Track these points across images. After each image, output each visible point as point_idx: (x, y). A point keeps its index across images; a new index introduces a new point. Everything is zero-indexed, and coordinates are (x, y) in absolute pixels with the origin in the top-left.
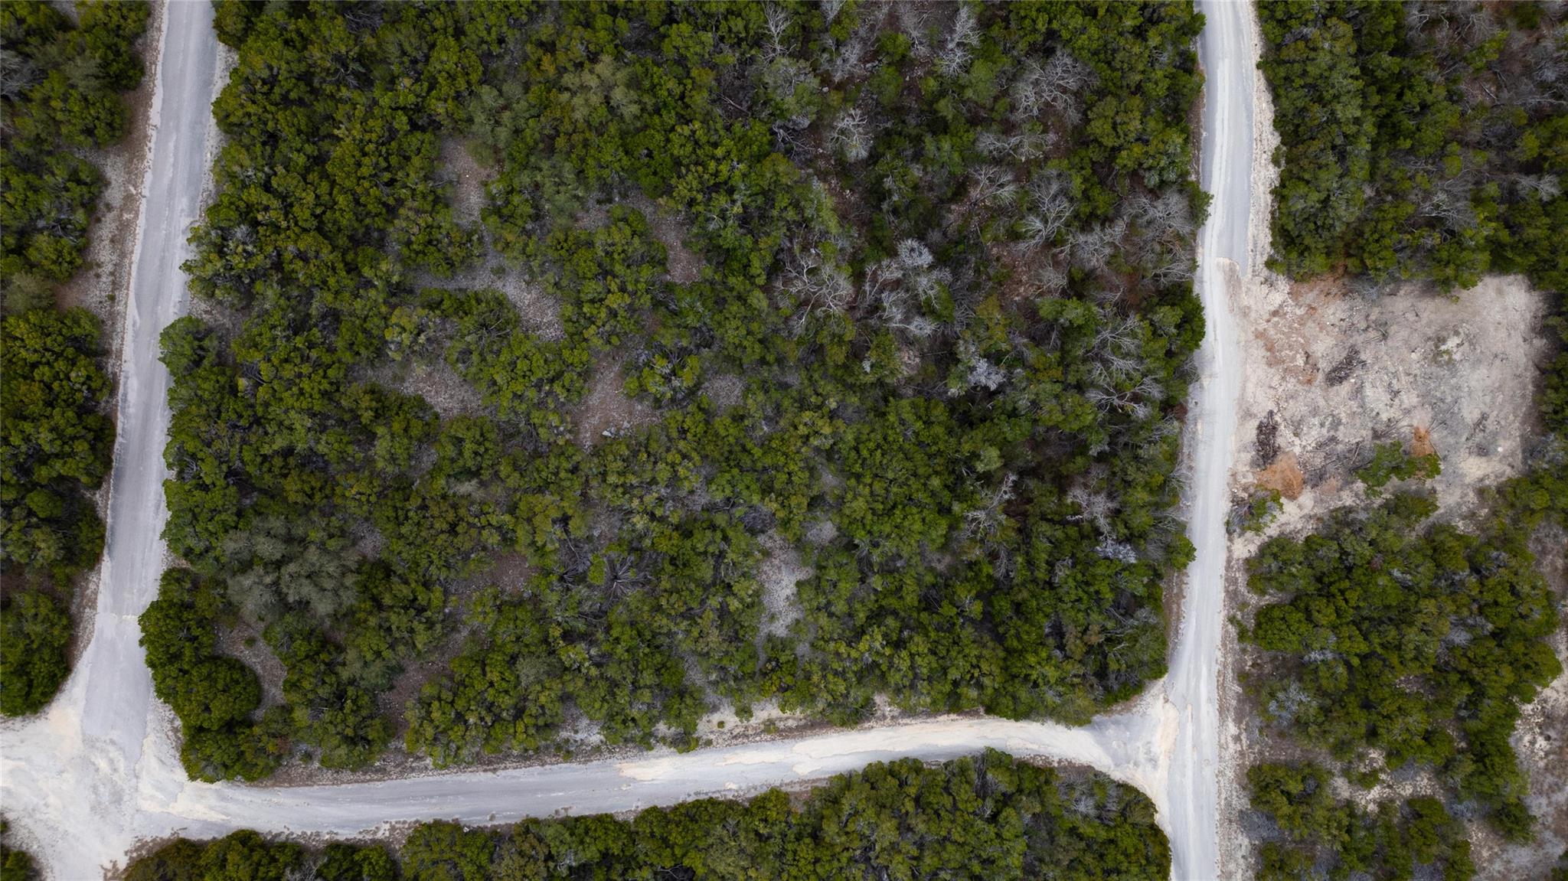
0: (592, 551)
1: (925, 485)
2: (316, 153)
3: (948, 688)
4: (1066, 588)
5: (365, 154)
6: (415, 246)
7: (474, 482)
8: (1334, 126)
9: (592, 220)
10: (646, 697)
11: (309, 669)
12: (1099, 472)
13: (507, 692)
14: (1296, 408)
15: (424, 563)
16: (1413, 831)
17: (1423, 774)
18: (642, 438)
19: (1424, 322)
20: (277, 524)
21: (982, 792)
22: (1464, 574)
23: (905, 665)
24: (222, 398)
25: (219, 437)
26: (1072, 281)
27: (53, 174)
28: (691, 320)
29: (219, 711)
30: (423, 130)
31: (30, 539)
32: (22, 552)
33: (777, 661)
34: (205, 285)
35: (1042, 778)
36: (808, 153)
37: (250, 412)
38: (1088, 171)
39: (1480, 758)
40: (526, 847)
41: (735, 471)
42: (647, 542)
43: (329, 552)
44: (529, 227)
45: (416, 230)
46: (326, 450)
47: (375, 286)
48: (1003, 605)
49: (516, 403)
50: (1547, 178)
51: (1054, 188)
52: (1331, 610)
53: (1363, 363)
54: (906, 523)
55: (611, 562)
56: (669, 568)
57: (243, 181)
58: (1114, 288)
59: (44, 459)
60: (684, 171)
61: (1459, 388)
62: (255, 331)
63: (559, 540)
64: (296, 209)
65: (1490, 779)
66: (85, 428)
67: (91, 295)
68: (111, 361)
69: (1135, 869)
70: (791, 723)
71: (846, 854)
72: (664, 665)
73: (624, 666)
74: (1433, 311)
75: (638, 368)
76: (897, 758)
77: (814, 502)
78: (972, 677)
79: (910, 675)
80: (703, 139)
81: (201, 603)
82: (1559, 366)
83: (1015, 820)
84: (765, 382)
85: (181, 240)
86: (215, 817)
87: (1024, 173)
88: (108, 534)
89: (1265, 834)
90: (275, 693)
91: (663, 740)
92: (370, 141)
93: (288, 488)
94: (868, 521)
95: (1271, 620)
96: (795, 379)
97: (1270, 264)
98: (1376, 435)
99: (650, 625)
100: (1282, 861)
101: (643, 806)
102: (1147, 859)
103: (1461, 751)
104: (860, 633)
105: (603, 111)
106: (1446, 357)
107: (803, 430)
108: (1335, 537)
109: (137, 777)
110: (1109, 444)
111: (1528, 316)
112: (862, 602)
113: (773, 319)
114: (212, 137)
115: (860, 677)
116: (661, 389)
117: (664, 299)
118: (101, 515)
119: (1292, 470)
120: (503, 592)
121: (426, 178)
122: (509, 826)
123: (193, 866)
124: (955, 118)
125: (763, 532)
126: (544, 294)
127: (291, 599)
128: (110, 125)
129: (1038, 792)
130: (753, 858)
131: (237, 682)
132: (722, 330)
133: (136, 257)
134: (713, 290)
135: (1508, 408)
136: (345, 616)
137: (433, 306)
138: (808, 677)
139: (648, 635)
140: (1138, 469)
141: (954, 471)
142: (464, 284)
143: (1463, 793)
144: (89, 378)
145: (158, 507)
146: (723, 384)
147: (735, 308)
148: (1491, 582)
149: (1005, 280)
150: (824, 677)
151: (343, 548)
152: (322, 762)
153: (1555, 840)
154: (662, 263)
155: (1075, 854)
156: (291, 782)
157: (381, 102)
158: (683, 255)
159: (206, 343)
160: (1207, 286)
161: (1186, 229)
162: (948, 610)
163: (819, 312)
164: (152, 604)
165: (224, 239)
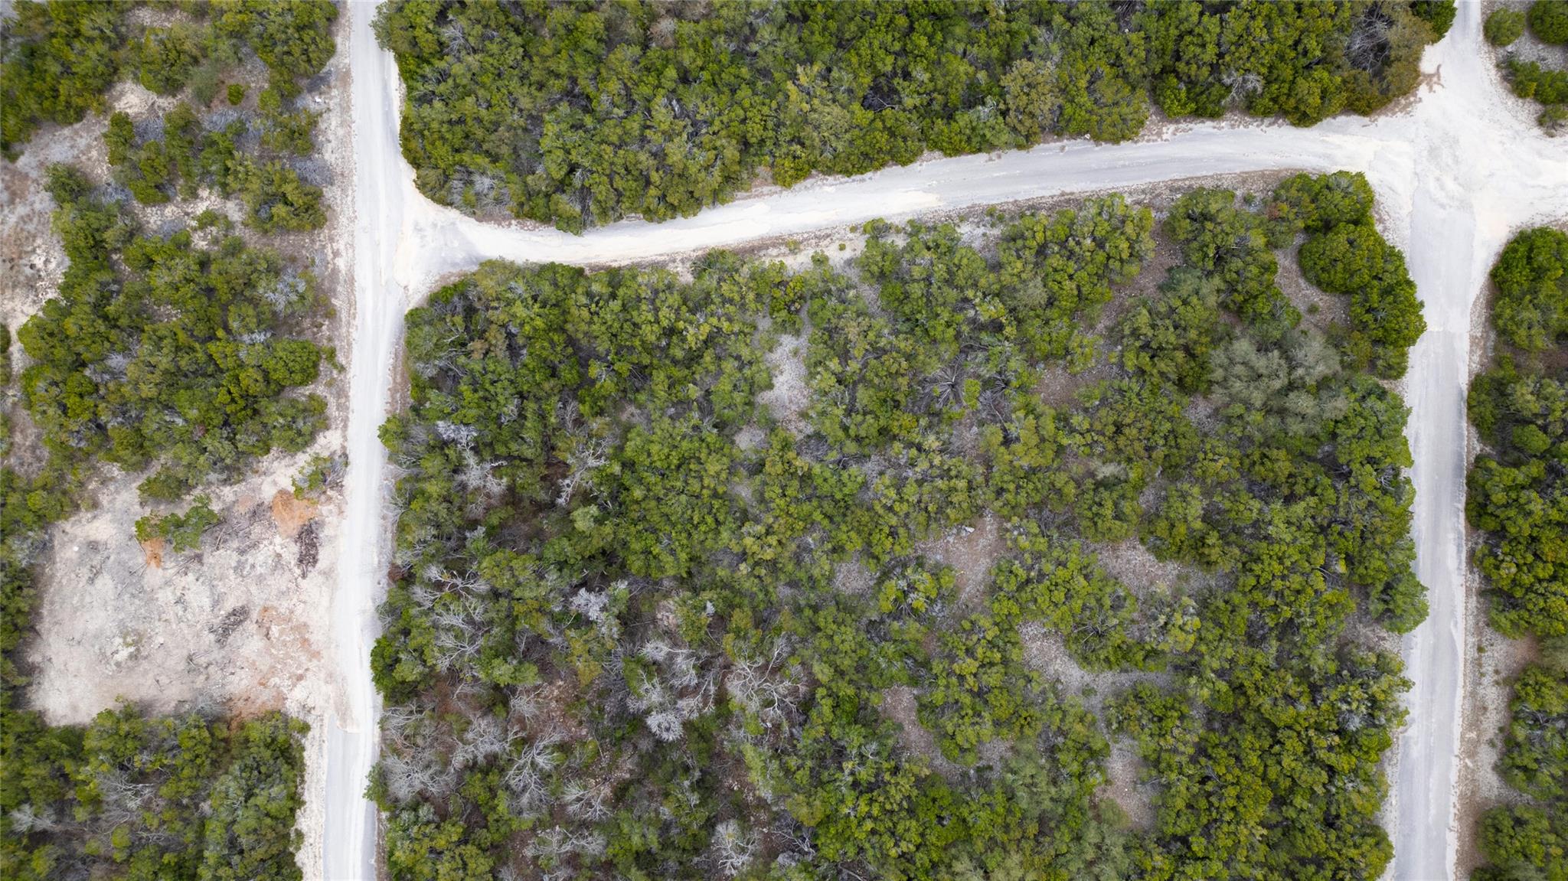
0: (978, 411)
1: (649, 490)
2: (1284, 808)
3: (621, 292)
4: (507, 393)
5: (1233, 809)
6: (1176, 714)
7: (1100, 476)
8: (241, 874)
9: (996, 749)
10: (917, 272)
11: (1253, 286)
12: (476, 510)
13: (1055, 270)
14: (279, 582)
15: (1145, 394)
16: (164, 172)
17: (155, 227)
18: (934, 526)
19: (151, 675)
20: (1296, 427)
21: (585, 193)
22: (113, 424)
23: (664, 312)
24: (1360, 552)
25: (1360, 512)
26: (505, 703)
27: (1552, 776)
28: (890, 648)
29: (1338, 242)
30: (1175, 837)
31: (1543, 403)
32: (1550, 390)
33: (789, 311)
34: (1385, 666)
35: (526, 208)
36: (779, 828)
37: (1332, 539)
38: (491, 818)
39: (98, 244)
40: (1028, 123)
41: (838, 496)
42: (923, 422)
43: (1242, 401)
44: (1060, 739)
45: (1176, 732)
46: (1252, 502)
47: (1213, 671)
48: (568, 374)
49: (1063, 558)
50: (24, 828)
51: (525, 799)
52: (244, 383)
53: (212, 631)
54: (666, 451)
55: (958, 400)
56: (900, 397)
57: (1357, 776)
58: (463, 697)
59: (1535, 483)
60: (905, 804)
61: (117, 609)
62: (1333, 621)
63: (1012, 421)
64: (1300, 749)
65: (89, 225)
66: (1497, 517)
67: (1503, 652)
68: (1476, 585)
69: (435, 125)
70: (773, 252)
71: (716, 128)
72: (901, 302)
73: (941, 300)
74: (141, 687)
75: (942, 597)
76: (669, 222)
77: (758, 468)
78: (597, 303)
79: (658, 303)
80: (886, 837)
81: (1365, 346)
82: (16, 634)
83: (552, 168)
84: (813, 588)
85: (1415, 712)
86: (1334, 139)
87: (556, 814)
88: (1465, 410)
89: (309, 163)
90: (1284, 261)
91: (898, 231)
92: (1229, 823)
93: (1287, 464)
94: (705, 451)
95: (303, 370)
96: (782, 592)
97: (305, 728)
98: (199, 558)
99: (916, 341)
100: (292, 139)
101: (915, 166)
102: (423, 136)
103: (117, 250)
104: (708, 342)
105: (991, 864)
106: (129, 640)
107: (772, 540)
108: (240, 454)
109: (1416, 174)
110: (465, 538)
111: (46, 685)
112: (707, 372)
113: (807, 653)
114: (1391, 820)
115: (707, 299)
116: (917, 577)
117: (919, 670)
118: (1473, 430)
119: (283, 520)
120: (1065, 368)
121: (1169, 786)
122: (1046, 142)
123: (1353, 91)
124: (629, 869)
125: (809, 436)
126: (1041, 670)
127: (1276, 353)
128: (1498, 830)
129: (530, 195)
130: (806, 122)
131: (1323, 270)
132: (859, 639)
133: (1460, 692)
134: (870, 681)
135: (67, 591)
136: (1222, 338)
137: (1152, 654)
138: (758, 296)
139: (918, 331)
140: (436, 515)
141: (620, 505)
142: (1124, 677)
143: (115, 210)
144: (1497, 568)
145: (1416, 439)
146: (855, 584)
147: (846, 663)
148: (87, 416)
149: (573, 701)
150: (743, 298)
151: (1227, 405)
152: (1233, 196)
153: (27, 169)
154: (923, 707)
155: (493, 137)
156: (1262, 175)
157: (1220, 865)
158: (901, 715)
159: (1381, 607)
160: (369, 703)
161: (391, 761)
162: (623, 367)
163: (761, 661)
164: (1414, 342)
165: (1371, 715)
